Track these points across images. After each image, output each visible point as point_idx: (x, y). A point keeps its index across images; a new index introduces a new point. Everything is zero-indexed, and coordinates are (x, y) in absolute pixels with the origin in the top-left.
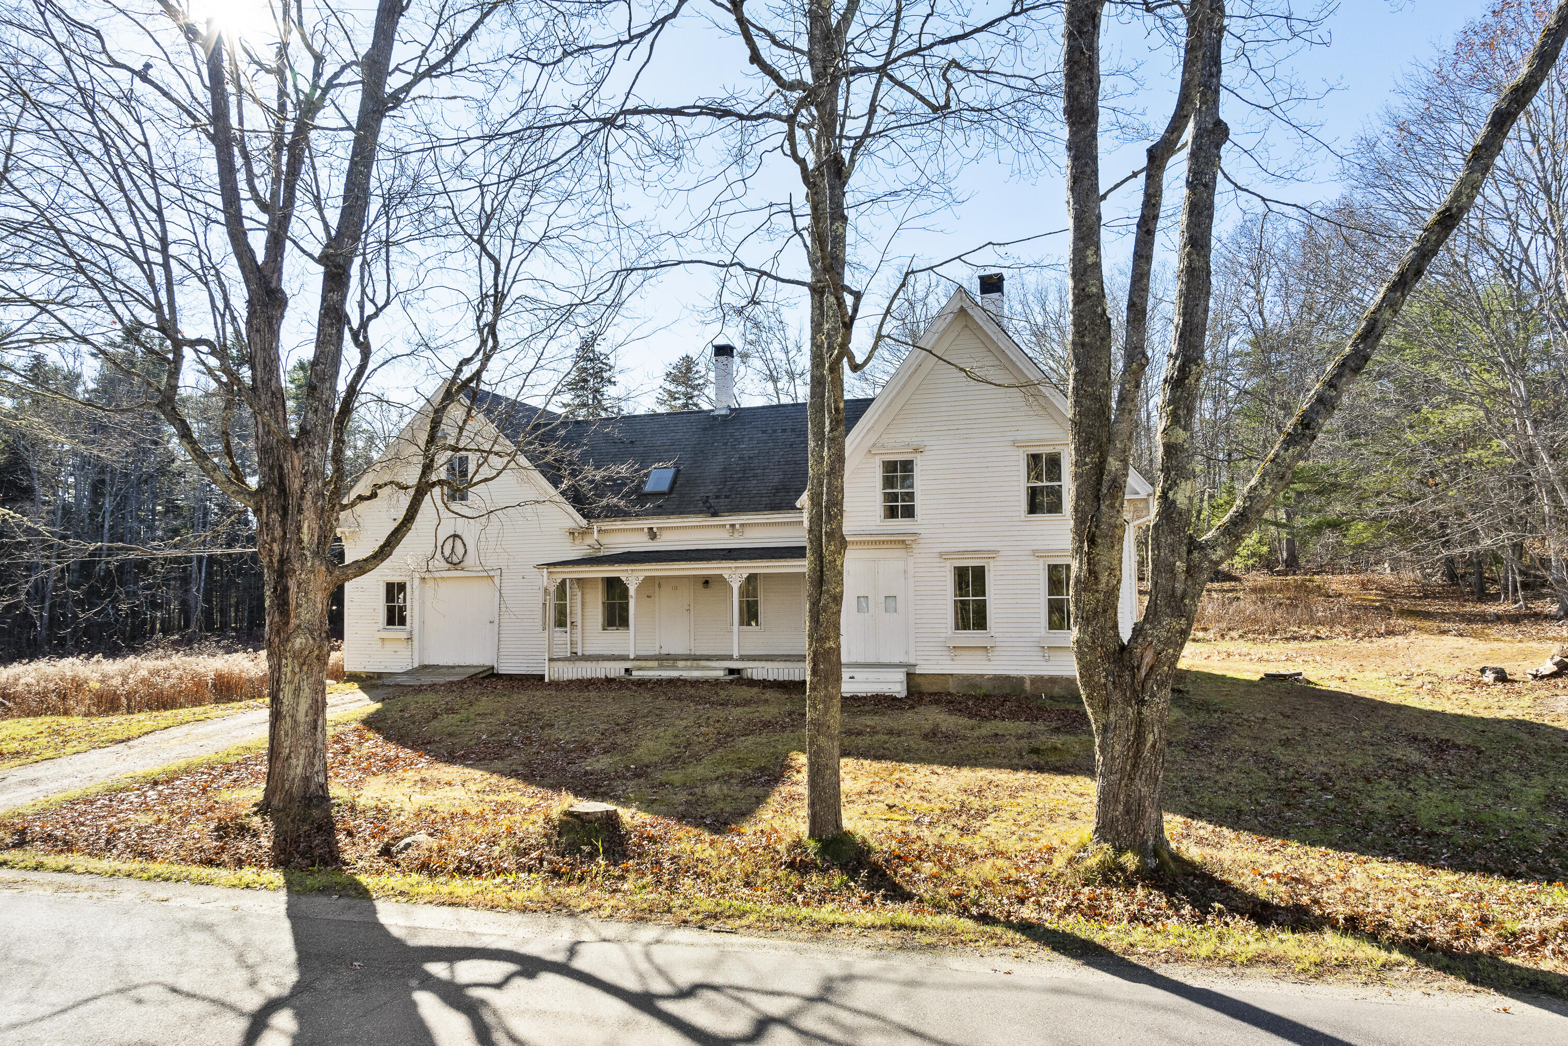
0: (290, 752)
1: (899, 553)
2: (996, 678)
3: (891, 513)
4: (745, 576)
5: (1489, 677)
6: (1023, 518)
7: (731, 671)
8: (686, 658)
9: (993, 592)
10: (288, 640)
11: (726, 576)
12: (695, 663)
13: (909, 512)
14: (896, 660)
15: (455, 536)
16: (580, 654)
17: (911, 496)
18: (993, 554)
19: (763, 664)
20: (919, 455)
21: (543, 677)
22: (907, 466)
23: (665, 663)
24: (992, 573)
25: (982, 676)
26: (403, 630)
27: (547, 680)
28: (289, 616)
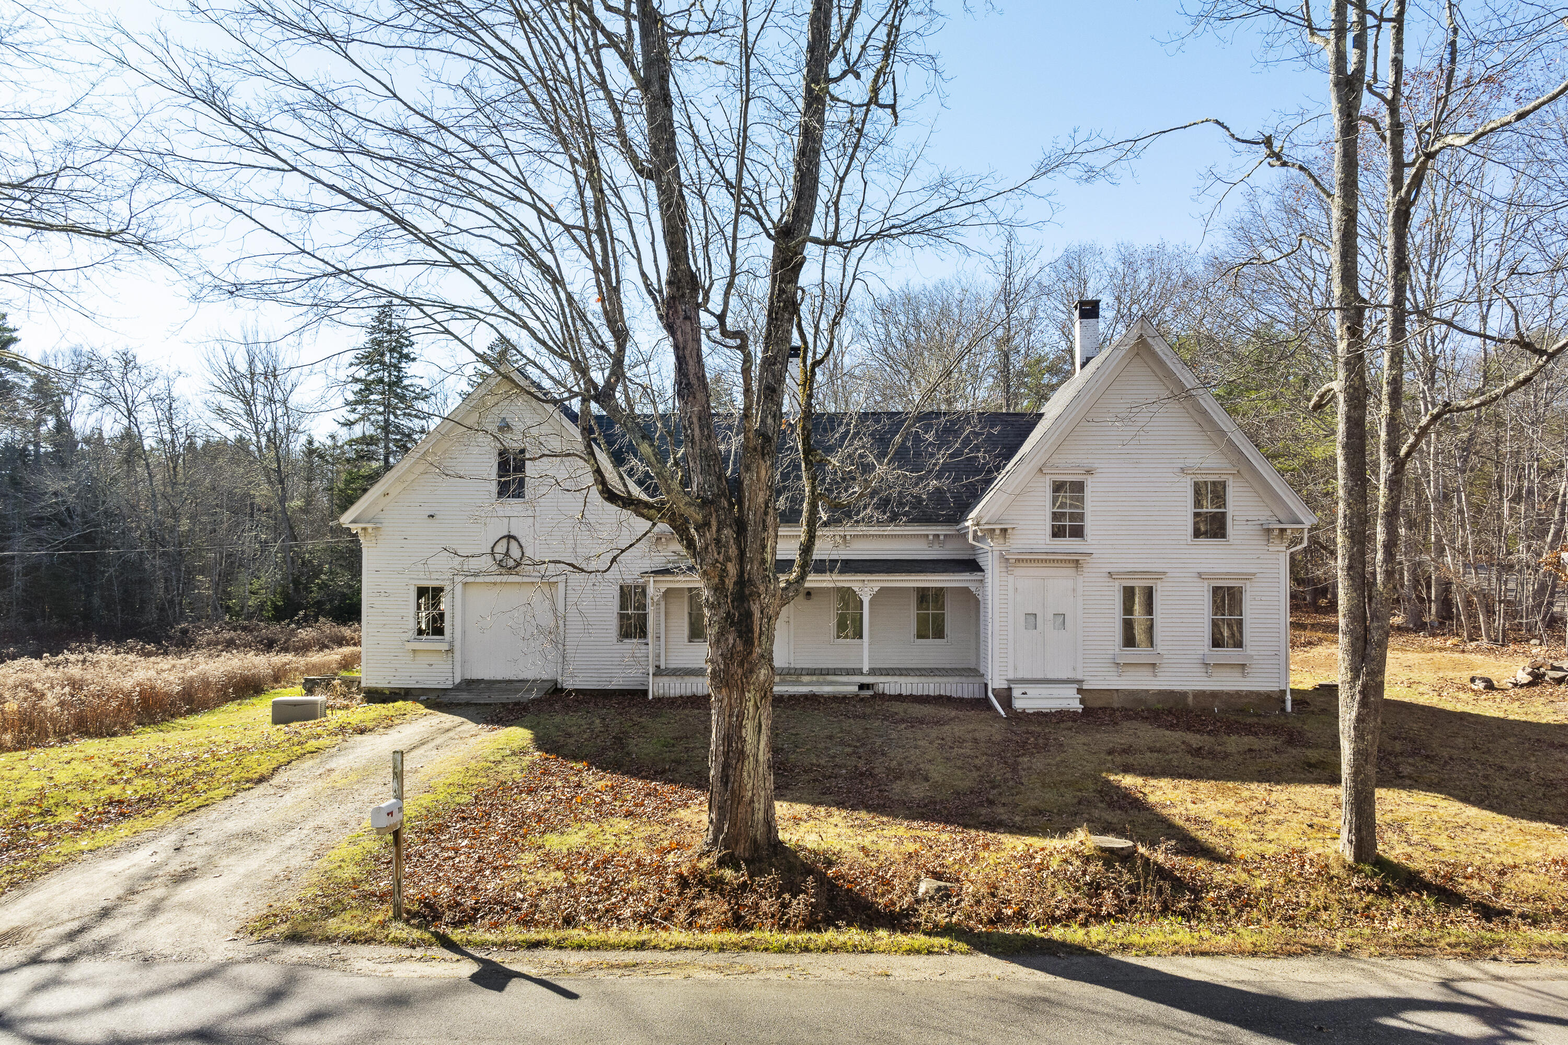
0: (753, 795)
1: (1070, 572)
2: (1160, 692)
3: (1057, 533)
4: (876, 589)
5: (1480, 685)
6: (1189, 542)
7: (862, 687)
8: (812, 672)
9: (1159, 611)
10: (751, 671)
11: (856, 589)
12: (821, 678)
13: (1078, 532)
14: (1064, 676)
15: (510, 537)
16: (663, 667)
17: (1081, 517)
18: (1160, 575)
19: (896, 679)
20: (1089, 477)
21: (645, 692)
22: (1079, 487)
23: (788, 678)
24: (1159, 593)
25: (1147, 691)
26: (442, 641)
27: (650, 697)
28: (752, 644)
